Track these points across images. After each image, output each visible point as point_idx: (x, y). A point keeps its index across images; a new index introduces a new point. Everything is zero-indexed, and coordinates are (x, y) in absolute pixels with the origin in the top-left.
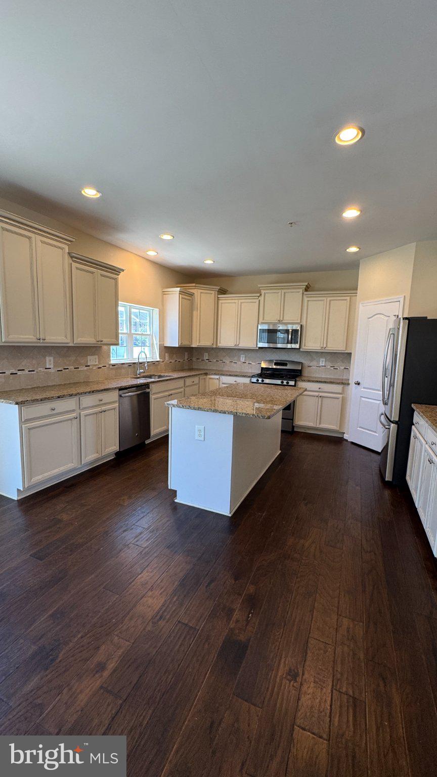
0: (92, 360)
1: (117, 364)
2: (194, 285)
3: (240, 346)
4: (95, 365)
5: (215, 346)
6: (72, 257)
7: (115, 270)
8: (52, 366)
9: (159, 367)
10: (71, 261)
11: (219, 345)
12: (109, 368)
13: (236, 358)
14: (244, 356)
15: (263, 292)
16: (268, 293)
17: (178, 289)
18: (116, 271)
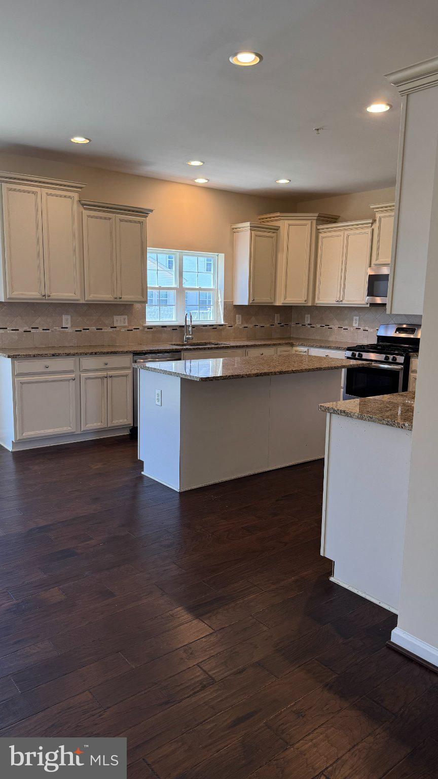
0: (120, 321)
1: (155, 326)
2: (278, 214)
3: (344, 302)
4: (124, 327)
5: (310, 304)
6: (83, 205)
7: (141, 212)
8: (69, 326)
9: (223, 333)
10: (81, 209)
11: (317, 301)
12: (143, 330)
13: (346, 322)
14: (358, 318)
15: (378, 216)
16: (385, 217)
17: (248, 224)
18: (144, 213)
